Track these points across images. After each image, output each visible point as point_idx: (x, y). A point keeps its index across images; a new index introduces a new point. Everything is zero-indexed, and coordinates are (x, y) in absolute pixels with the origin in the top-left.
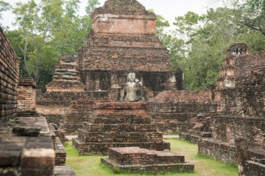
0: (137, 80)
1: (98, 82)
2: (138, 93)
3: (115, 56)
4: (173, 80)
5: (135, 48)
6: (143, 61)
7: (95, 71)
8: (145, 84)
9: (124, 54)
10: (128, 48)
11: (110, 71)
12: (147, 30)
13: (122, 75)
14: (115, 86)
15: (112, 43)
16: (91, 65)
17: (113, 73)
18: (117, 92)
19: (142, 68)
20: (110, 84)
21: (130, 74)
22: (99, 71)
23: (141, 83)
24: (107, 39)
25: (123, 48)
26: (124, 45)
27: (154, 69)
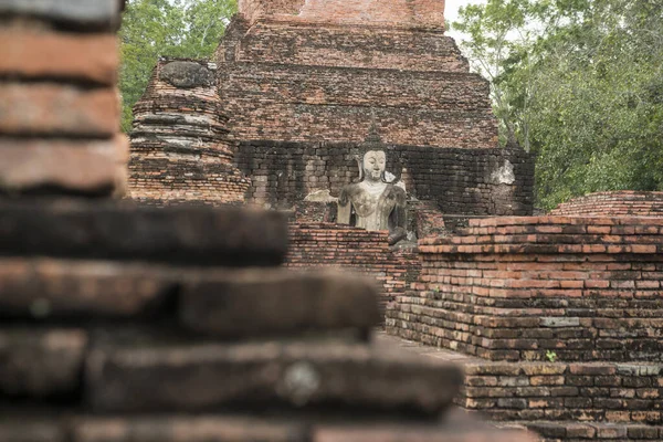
0: (390, 177)
1: (263, 179)
2: (394, 217)
3: (318, 97)
4: (505, 176)
5: (380, 72)
6: (406, 113)
7: (254, 144)
8: (416, 188)
9: (346, 91)
10: (358, 72)
11: (302, 145)
12: (419, 16)
13: (340, 160)
14: (318, 195)
15: (306, 56)
16: (241, 126)
17: (312, 152)
18: (326, 211)
19: (403, 136)
20: (300, 185)
21: (369, 154)
22: (270, 144)
23: (402, 185)
24: (290, 42)
25: (344, 71)
26: (346, 61)
27: (442, 142)
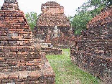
0: (58, 30)
1: (43, 30)
2: (58, 34)
3: (49, 21)
4: (71, 29)
5: (56, 18)
6: (60, 22)
7: (42, 26)
8: (61, 31)
9: (52, 20)
10: (54, 18)
11: (47, 26)
13: (52, 28)
14: (49, 32)
15: (48, 16)
16: (40, 24)
17: (48, 27)
18: (50, 34)
19: (59, 25)
20: (47, 31)
21: (55, 27)
22: (44, 26)
23: (59, 31)
24: (46, 15)
25: (52, 18)
26: (53, 17)
27: (64, 26)
